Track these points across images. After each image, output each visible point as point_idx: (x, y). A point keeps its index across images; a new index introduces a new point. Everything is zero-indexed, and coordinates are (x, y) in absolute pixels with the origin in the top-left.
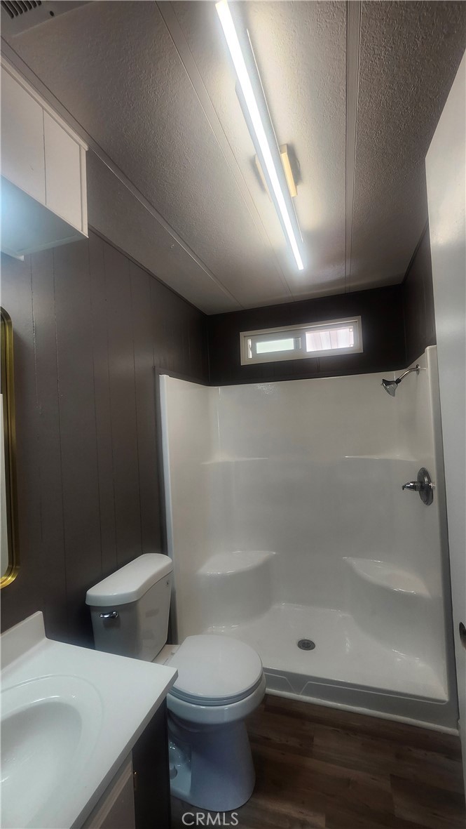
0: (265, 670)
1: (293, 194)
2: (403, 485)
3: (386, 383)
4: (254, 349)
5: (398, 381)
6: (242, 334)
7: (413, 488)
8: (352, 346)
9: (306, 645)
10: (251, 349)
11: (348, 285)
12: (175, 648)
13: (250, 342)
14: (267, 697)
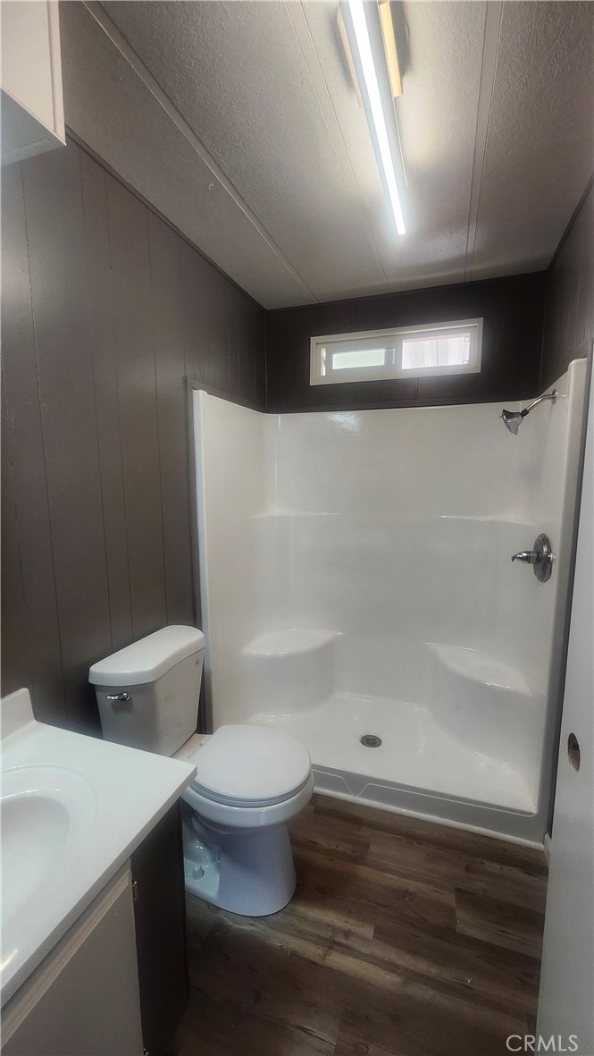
0: (313, 766)
1: (396, 93)
2: (514, 555)
3: (508, 414)
4: (329, 362)
5: (525, 413)
6: (314, 340)
7: (527, 559)
8: (466, 363)
9: (371, 741)
10: (325, 363)
11: (469, 269)
12: (206, 739)
13: (324, 353)
14: (316, 797)
